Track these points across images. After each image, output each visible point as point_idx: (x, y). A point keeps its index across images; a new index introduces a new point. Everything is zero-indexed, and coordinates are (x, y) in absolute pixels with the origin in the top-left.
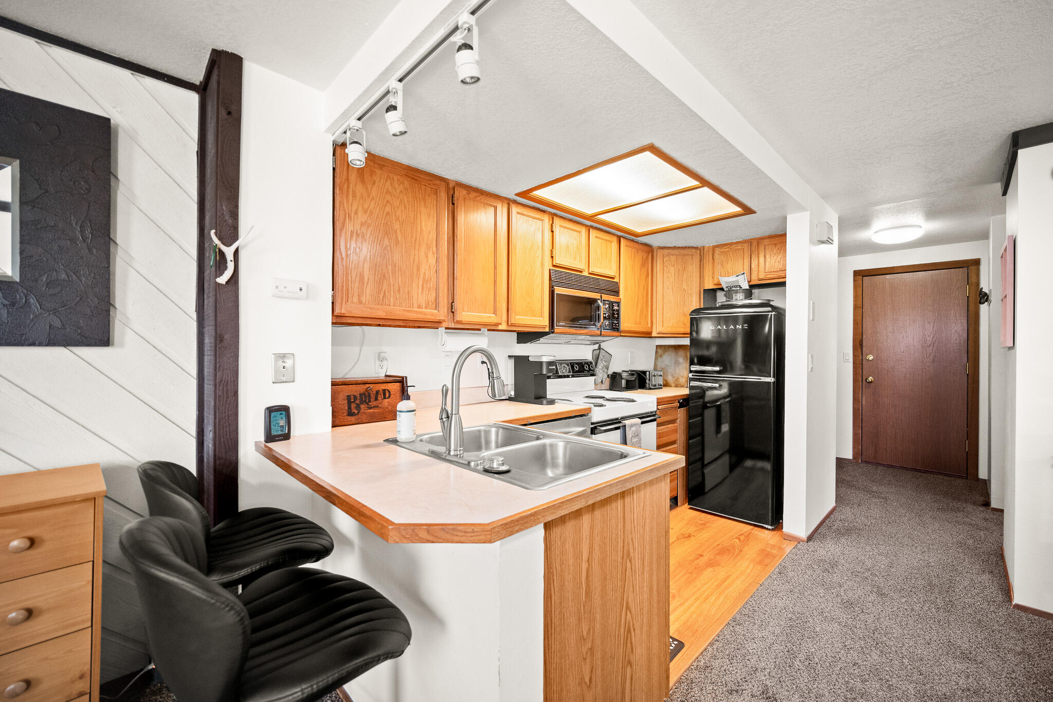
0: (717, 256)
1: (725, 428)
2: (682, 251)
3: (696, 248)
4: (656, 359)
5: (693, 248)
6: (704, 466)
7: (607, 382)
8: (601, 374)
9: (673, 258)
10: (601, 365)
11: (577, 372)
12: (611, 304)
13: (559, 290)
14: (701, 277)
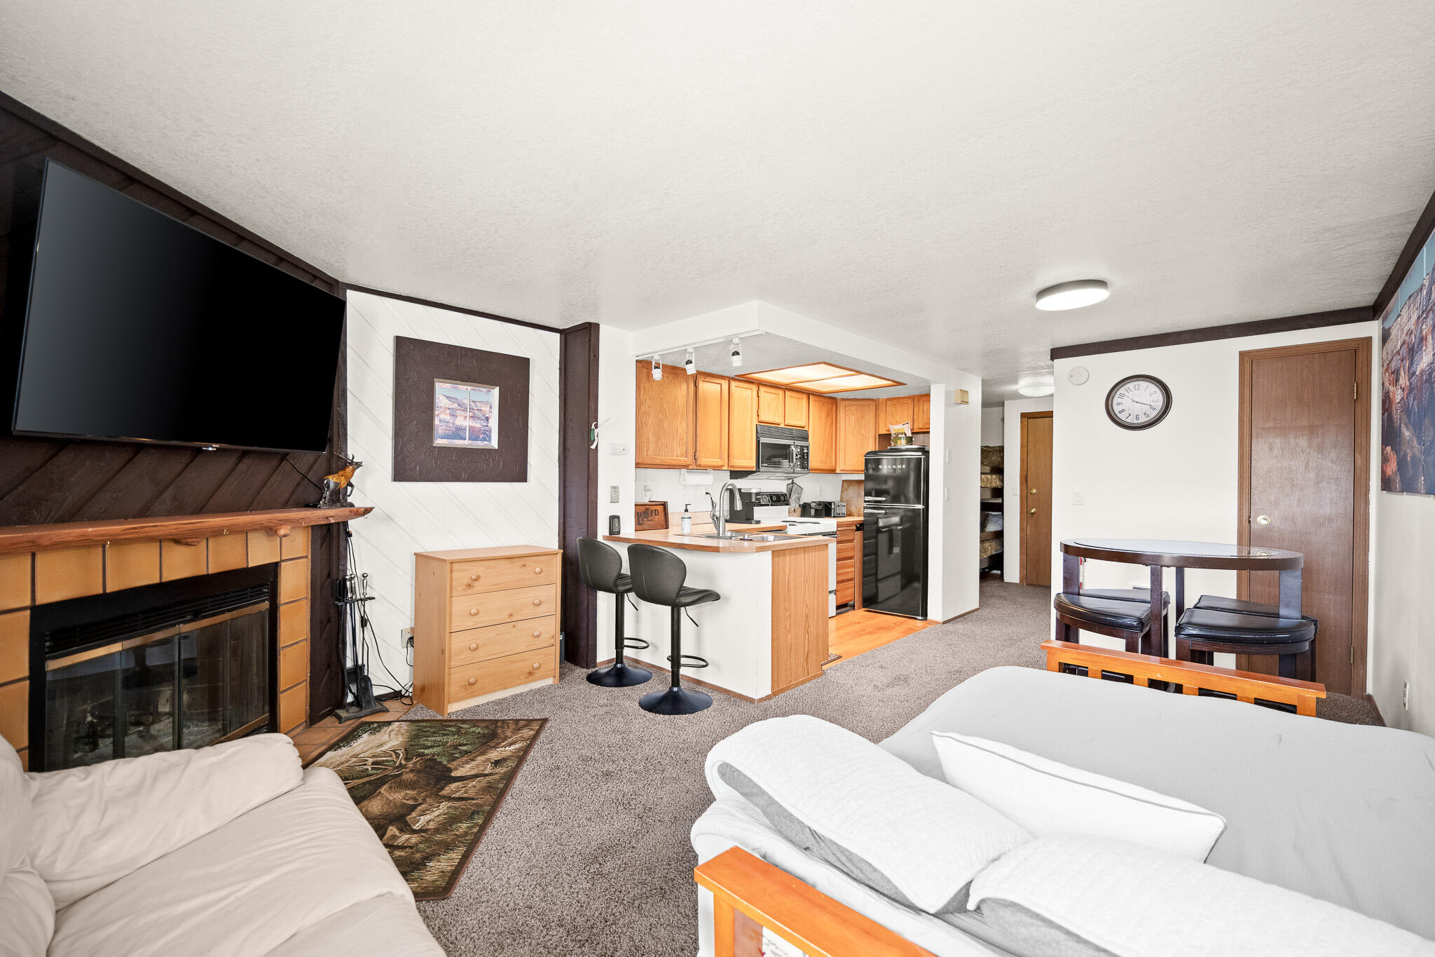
0: (888, 408)
1: (897, 550)
2: (862, 403)
3: (873, 400)
4: (842, 492)
5: (870, 399)
6: (877, 581)
7: (799, 511)
8: (794, 504)
9: (853, 408)
10: (794, 497)
11: (775, 502)
12: (802, 448)
13: (763, 440)
14: (876, 424)
